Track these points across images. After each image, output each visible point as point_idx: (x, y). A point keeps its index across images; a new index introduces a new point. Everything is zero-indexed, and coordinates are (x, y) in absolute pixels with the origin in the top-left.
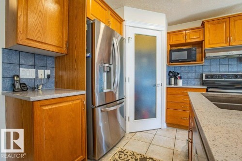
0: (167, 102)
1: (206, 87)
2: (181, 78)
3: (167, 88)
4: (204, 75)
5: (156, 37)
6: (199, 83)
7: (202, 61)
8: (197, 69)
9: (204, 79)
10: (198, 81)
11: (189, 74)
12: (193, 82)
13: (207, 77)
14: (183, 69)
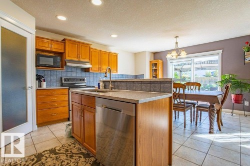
0: (37, 104)
1: (68, 88)
2: (44, 81)
3: (37, 90)
4: (63, 78)
5: (26, 38)
6: (59, 85)
7: (63, 68)
8: (58, 73)
9: (63, 82)
10: (58, 84)
11: (52, 77)
12: (55, 84)
13: (65, 80)
14: (46, 73)
